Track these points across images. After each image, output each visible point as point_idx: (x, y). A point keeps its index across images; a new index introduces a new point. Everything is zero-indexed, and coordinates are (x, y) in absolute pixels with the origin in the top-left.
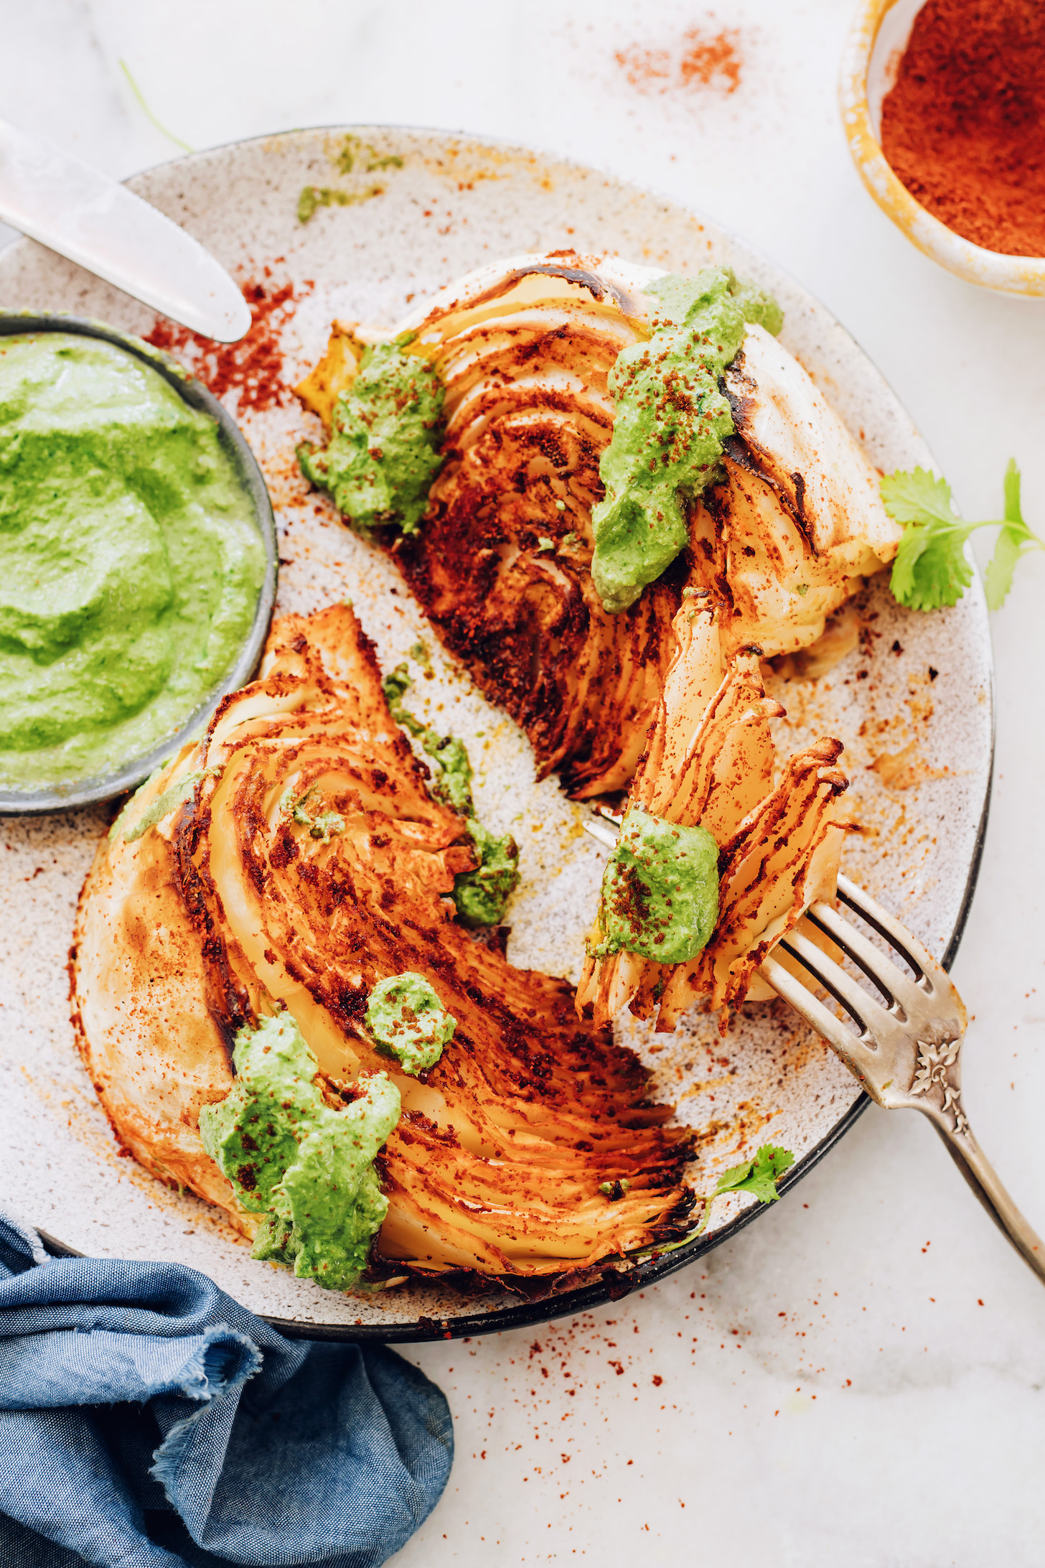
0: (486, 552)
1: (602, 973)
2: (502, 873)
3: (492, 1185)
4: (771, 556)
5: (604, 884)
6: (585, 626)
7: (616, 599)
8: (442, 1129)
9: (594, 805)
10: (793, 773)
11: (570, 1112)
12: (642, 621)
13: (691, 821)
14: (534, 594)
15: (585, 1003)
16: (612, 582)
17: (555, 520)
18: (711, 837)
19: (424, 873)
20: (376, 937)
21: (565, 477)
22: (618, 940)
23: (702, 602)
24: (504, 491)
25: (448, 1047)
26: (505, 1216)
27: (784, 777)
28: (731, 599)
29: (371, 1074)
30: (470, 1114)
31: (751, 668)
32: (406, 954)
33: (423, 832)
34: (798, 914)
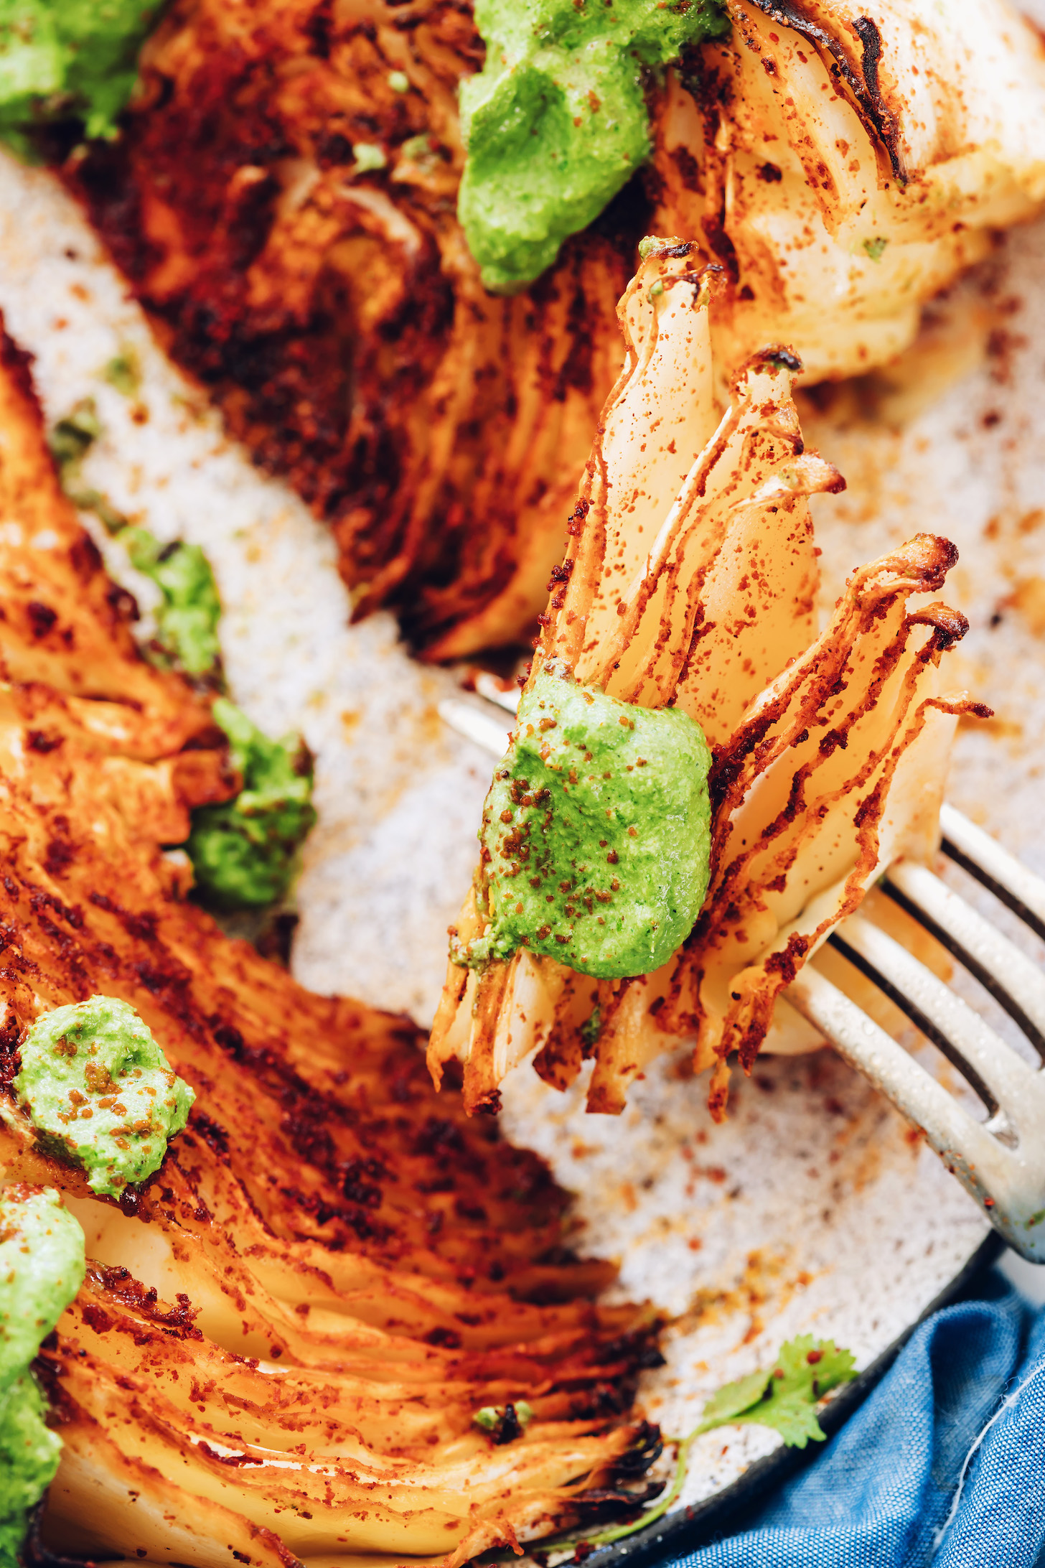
0: (251, 175)
1: (481, 996)
2: (284, 807)
3: (263, 1412)
4: (812, 182)
5: (487, 821)
6: (445, 319)
7: (507, 265)
8: (167, 1303)
9: (462, 672)
10: (859, 604)
11: (416, 1271)
12: (558, 311)
13: (658, 698)
14: (348, 257)
15: (446, 1056)
16: (500, 232)
17: (388, 111)
18: (696, 729)
19: (130, 804)
20: (36, 928)
21: (407, 26)
22: (512, 931)
23: (675, 266)
24: (287, 54)
25: (176, 1143)
26: (289, 1473)
27: (840, 613)
28: (733, 268)
29: (26, 1196)
30: (221, 1275)
31: (775, 397)
32: (94, 961)
33: (127, 724)
34: (867, 882)
